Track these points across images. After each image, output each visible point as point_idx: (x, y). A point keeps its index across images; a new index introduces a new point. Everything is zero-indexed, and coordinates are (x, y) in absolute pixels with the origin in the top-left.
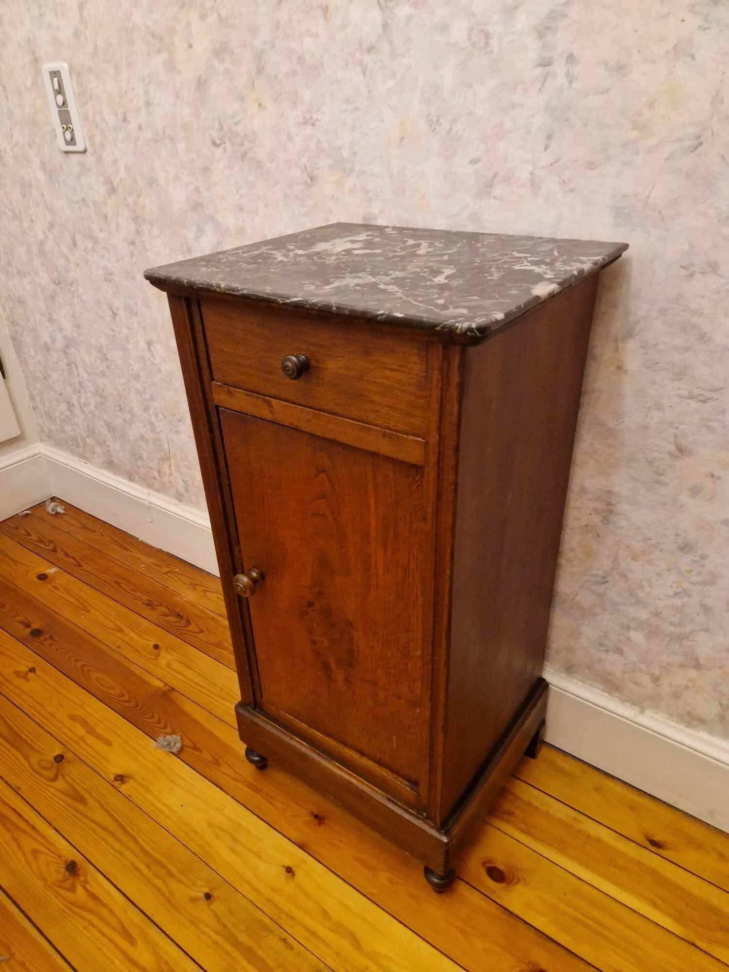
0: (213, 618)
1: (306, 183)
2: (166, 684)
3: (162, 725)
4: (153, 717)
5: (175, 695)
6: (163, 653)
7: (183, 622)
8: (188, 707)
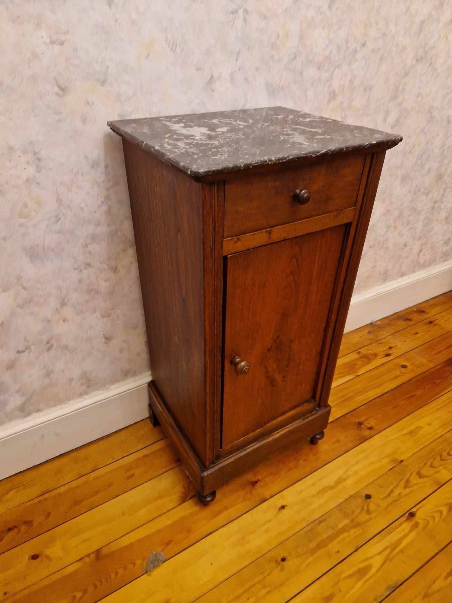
0: (40, 501)
1: (57, 94)
2: (88, 556)
3: (130, 567)
4: (117, 574)
5: (105, 551)
6: (48, 552)
7: (23, 528)
8: (125, 541)
